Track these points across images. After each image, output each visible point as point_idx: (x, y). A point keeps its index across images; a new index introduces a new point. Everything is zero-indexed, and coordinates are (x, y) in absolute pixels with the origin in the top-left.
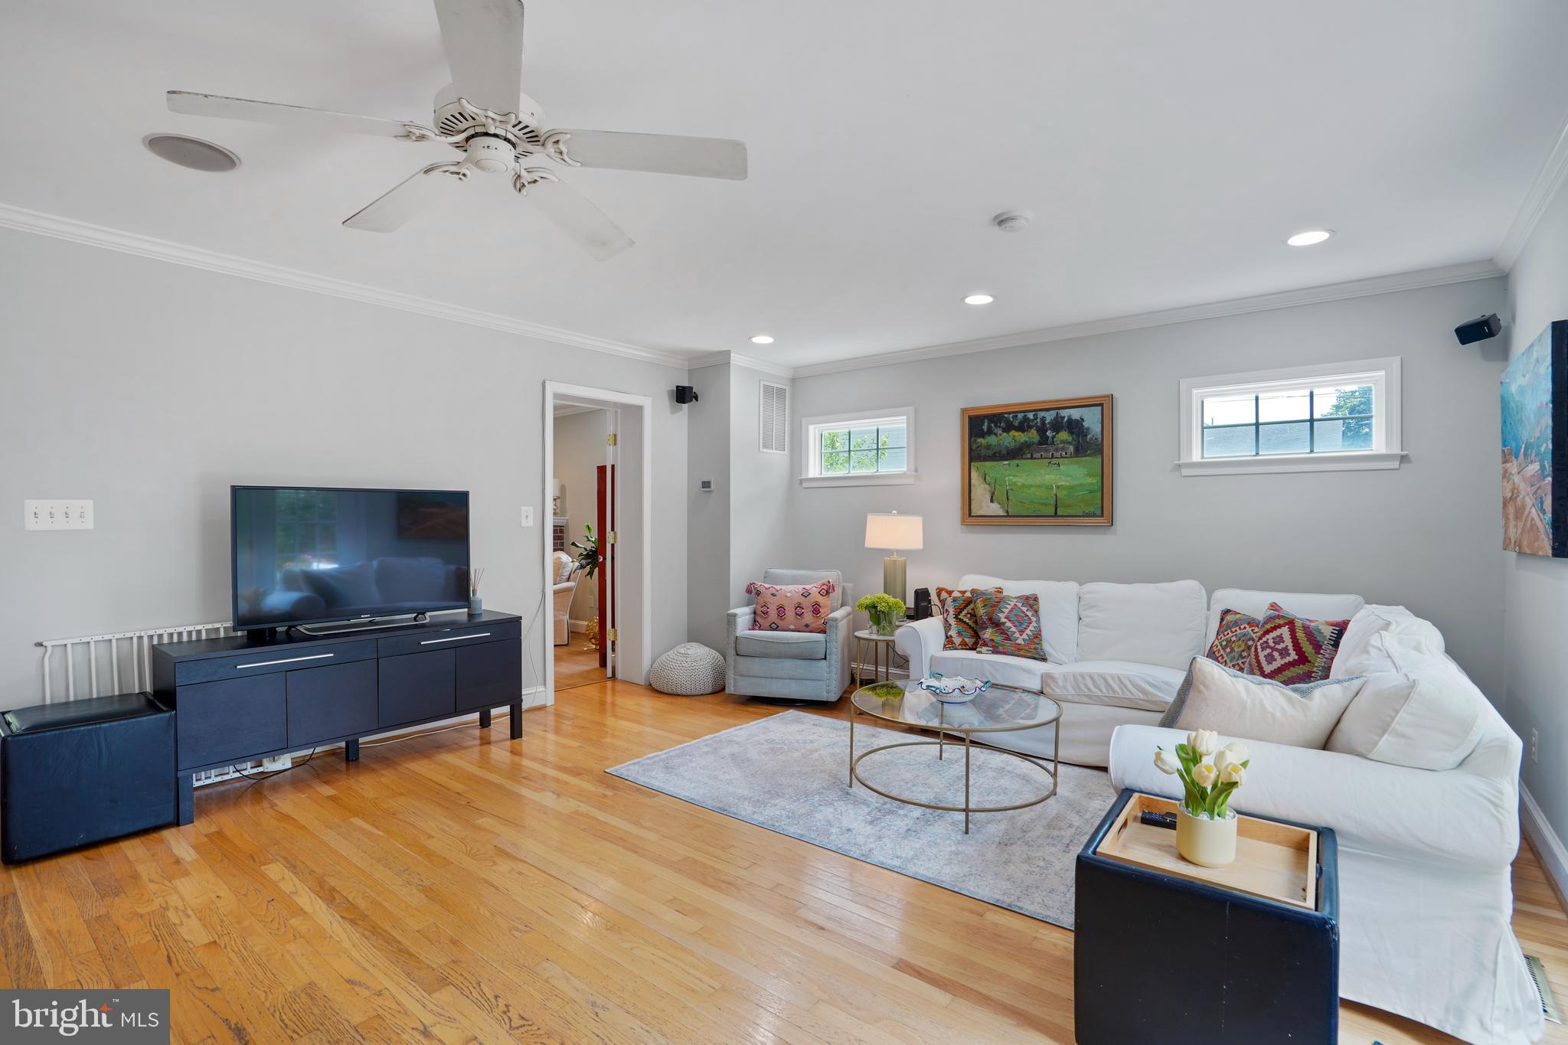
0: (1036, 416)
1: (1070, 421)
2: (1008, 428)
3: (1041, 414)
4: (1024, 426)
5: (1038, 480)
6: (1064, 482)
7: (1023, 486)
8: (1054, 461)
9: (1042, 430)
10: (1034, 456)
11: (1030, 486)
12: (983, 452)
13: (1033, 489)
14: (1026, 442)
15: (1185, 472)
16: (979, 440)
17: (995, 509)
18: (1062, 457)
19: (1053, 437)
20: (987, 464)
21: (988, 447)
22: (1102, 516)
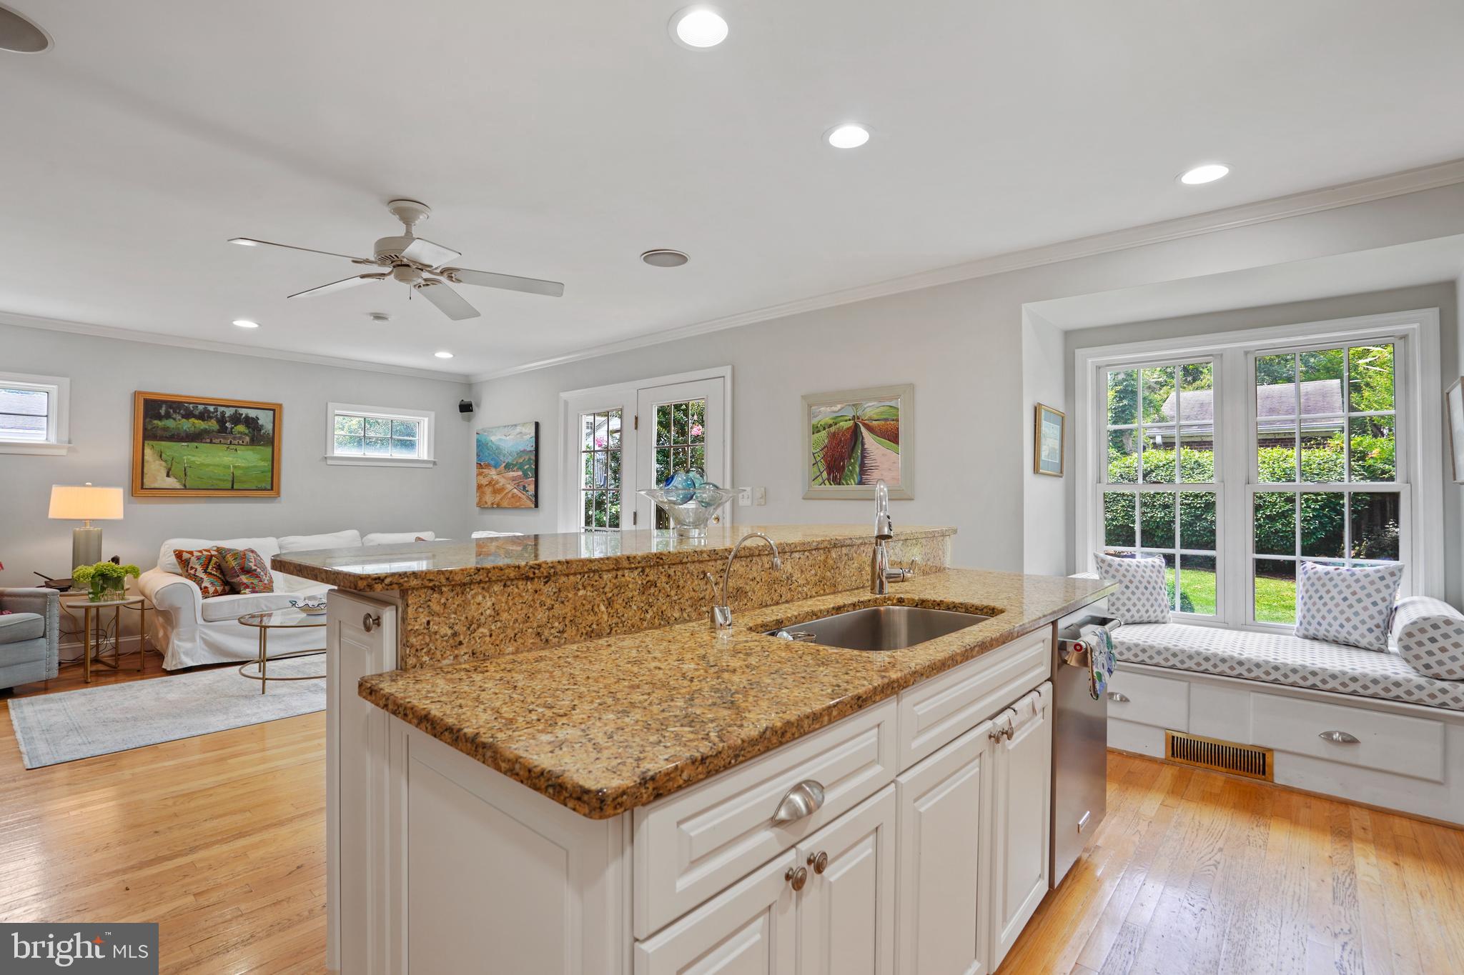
0: (216, 411)
1: (247, 417)
2: (188, 415)
3: (221, 409)
4: (203, 416)
5: (217, 460)
6: (241, 463)
7: (202, 464)
8: (232, 447)
9: (221, 421)
10: (214, 441)
11: (208, 465)
12: (159, 433)
13: (211, 468)
14: (206, 429)
15: (329, 462)
16: (156, 422)
17: (172, 482)
18: (239, 444)
19: (232, 428)
20: (163, 443)
21: (166, 429)
22: (272, 489)
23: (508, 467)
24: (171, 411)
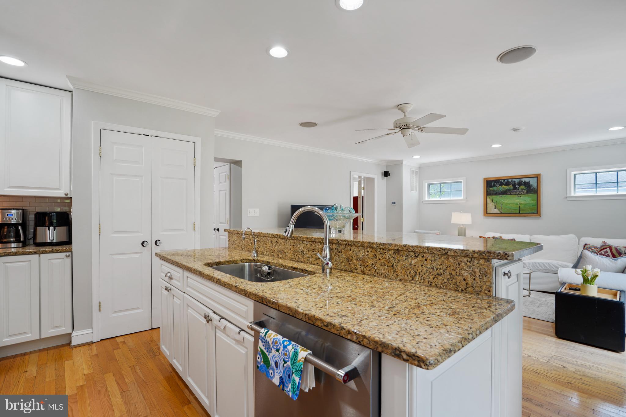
0: (512, 181)
1: (525, 182)
2: (502, 184)
3: (514, 180)
4: (507, 184)
5: (512, 202)
6: (523, 202)
7: (507, 203)
8: (519, 195)
9: (514, 185)
10: (511, 194)
11: (509, 204)
12: (492, 192)
13: (511, 205)
14: (508, 189)
15: (569, 199)
16: (491, 188)
17: (497, 211)
18: (522, 194)
19: (519, 188)
20: (493, 196)
21: (494, 191)
22: (537, 213)
24: (496, 184)
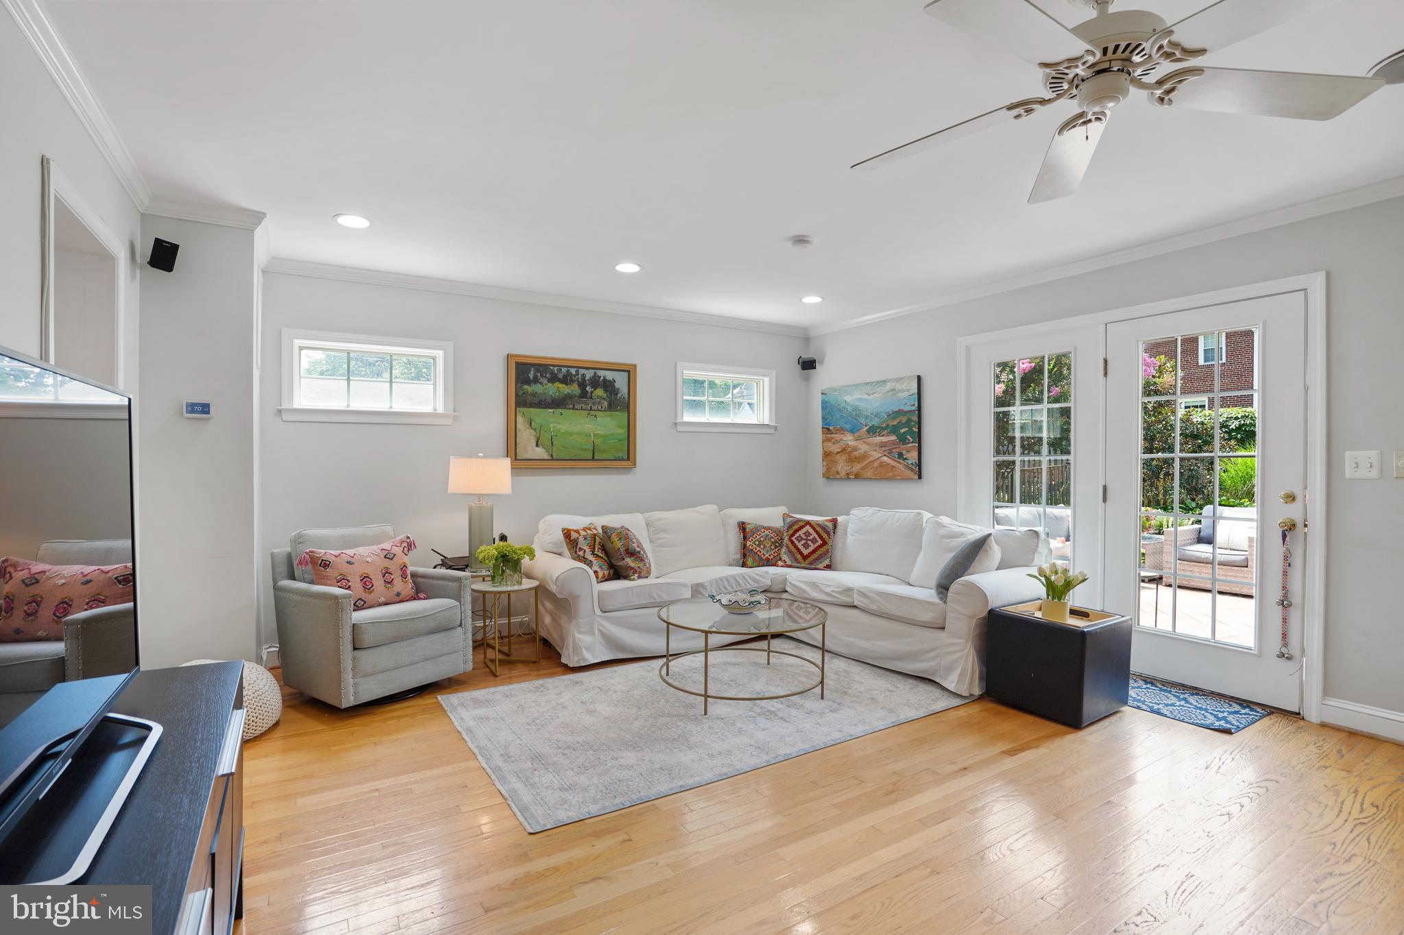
0: (577, 371)
1: (605, 380)
2: (554, 379)
3: (582, 371)
4: (567, 380)
5: (579, 428)
6: (600, 431)
7: (566, 433)
8: (592, 413)
9: (582, 385)
10: (576, 407)
11: (571, 434)
12: (529, 399)
13: (574, 436)
14: (569, 394)
15: (680, 428)
16: (526, 387)
17: (540, 453)
18: (598, 410)
19: (592, 392)
20: (533, 410)
21: (534, 394)
22: (628, 459)
23: (872, 431)
24: (539, 375)
